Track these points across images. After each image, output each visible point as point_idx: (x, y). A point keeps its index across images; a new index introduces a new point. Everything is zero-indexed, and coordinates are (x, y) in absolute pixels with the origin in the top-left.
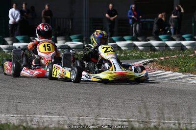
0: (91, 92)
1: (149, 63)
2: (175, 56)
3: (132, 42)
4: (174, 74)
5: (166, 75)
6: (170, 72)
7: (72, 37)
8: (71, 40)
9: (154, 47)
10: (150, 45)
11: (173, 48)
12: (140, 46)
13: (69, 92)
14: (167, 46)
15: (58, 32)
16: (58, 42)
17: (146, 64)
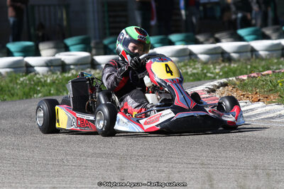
0: (108, 151)
1: (218, 87)
2: (270, 72)
3: (185, 47)
4: (268, 108)
5: (252, 110)
6: (261, 104)
7: (69, 42)
8: (67, 49)
9: (228, 54)
10: (220, 51)
11: (267, 53)
12: (201, 53)
13: (67, 154)
14: (253, 51)
15: (40, 34)
16: (43, 53)
17: (213, 91)
